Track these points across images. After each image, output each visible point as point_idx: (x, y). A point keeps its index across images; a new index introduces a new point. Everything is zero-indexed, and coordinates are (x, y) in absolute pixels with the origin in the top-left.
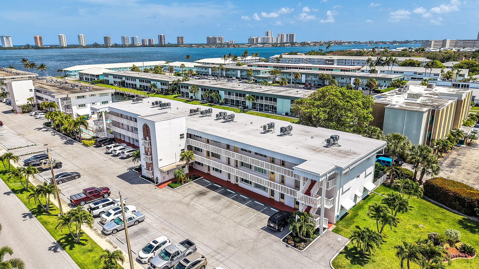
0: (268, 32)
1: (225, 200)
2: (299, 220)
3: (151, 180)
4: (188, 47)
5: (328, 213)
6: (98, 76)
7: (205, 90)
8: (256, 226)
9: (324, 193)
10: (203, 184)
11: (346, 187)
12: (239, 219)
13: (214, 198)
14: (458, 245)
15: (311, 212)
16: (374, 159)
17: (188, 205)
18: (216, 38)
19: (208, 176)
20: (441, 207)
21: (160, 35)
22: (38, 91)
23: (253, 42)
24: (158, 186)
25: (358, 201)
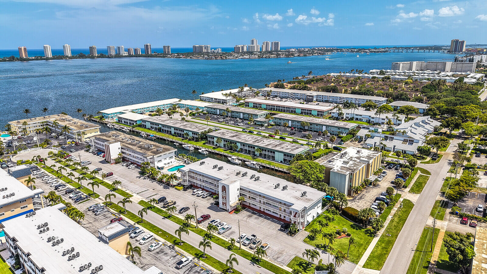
0: (253, 41)
1: (261, 218)
2: (292, 226)
3: (226, 210)
4: (176, 58)
5: (302, 224)
6: (136, 121)
7: (226, 141)
8: (276, 229)
9: (300, 216)
10: (249, 212)
11: (309, 213)
12: (269, 227)
13: (256, 218)
14: (346, 233)
15: (296, 223)
16: (322, 201)
17: (246, 221)
18: (202, 47)
19: (249, 207)
20: (347, 219)
21: (146, 45)
22: (123, 149)
23: (239, 51)
24: (229, 213)
25: (315, 218)
